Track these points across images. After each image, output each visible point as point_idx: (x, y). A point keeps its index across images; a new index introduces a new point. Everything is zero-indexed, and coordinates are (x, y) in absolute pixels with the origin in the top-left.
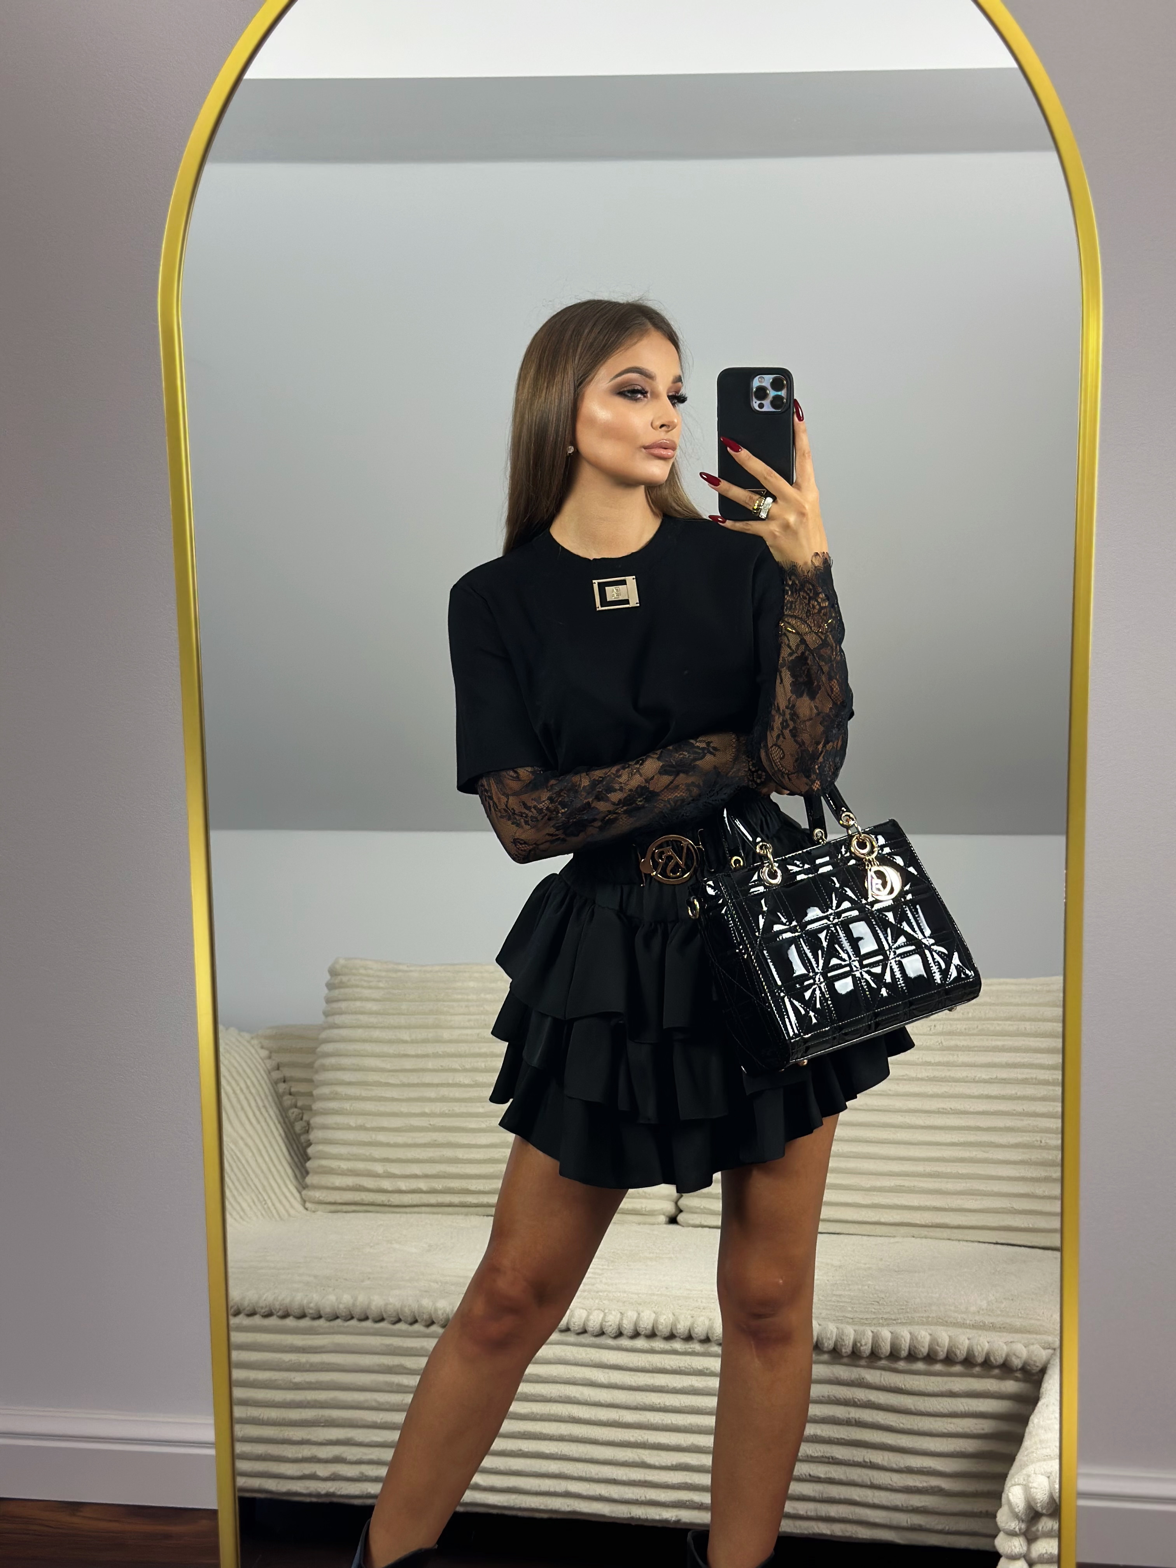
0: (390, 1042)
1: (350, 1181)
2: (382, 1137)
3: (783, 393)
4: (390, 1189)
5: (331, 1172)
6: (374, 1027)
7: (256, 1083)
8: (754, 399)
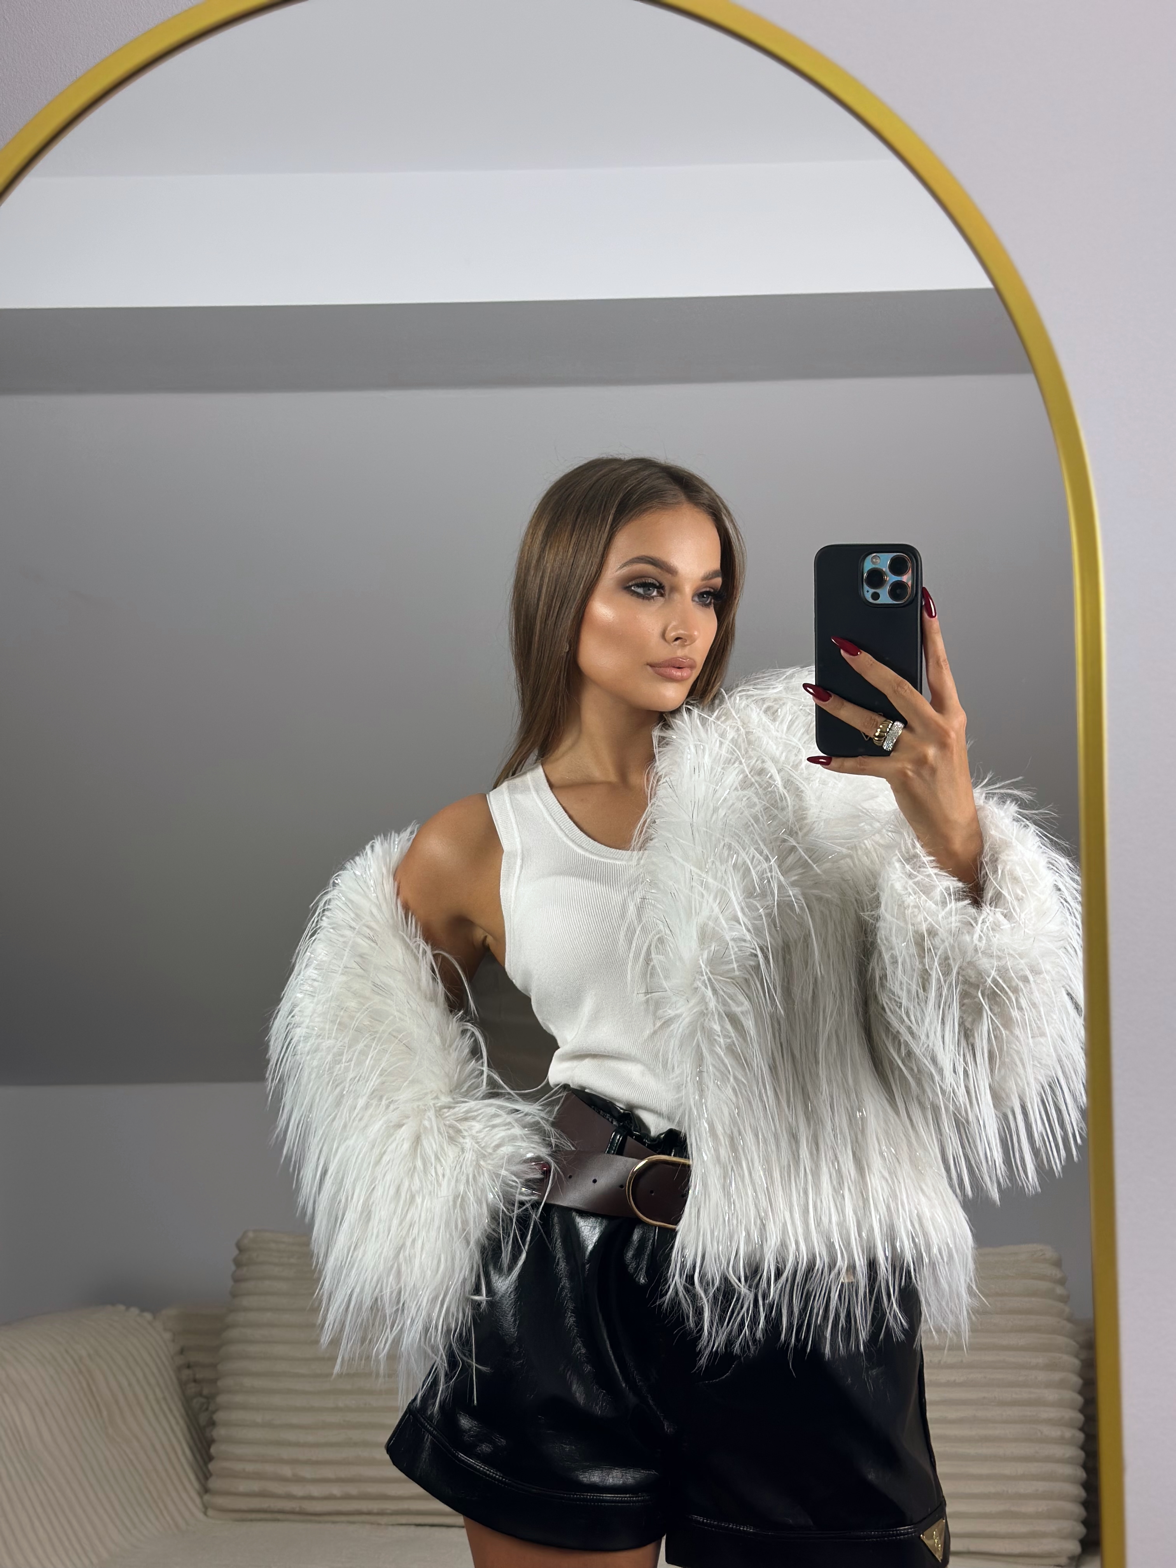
1: (255, 1486)
2: (291, 1436)
3: (906, 578)
4: (300, 1494)
5: (235, 1475)
7: (155, 1371)
8: (866, 587)
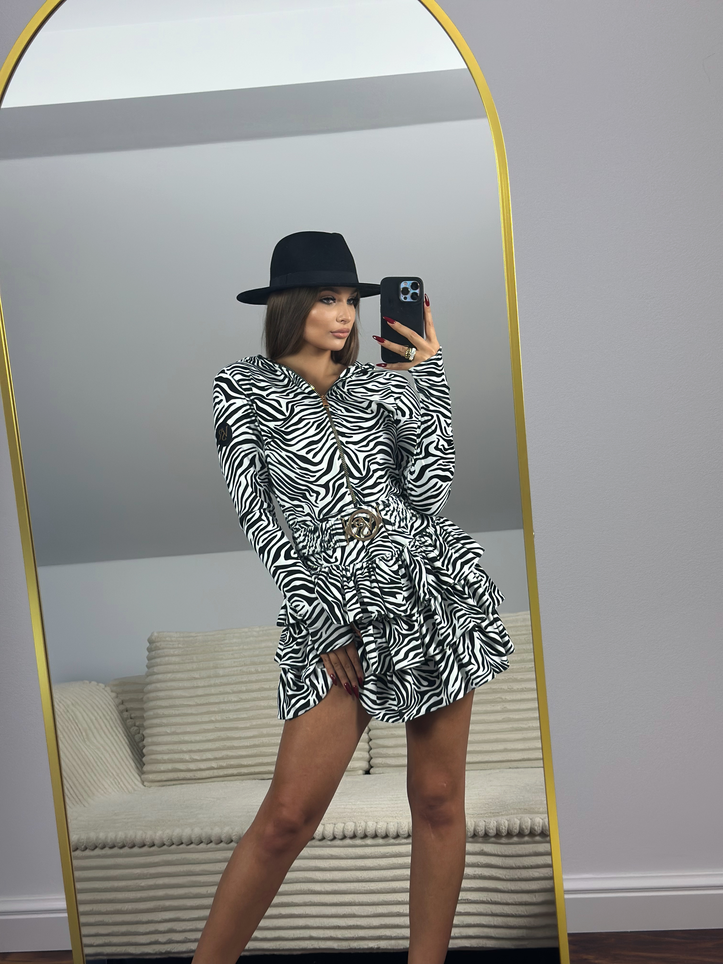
0: (188, 680)
1: (170, 766)
2: (187, 738)
3: (417, 291)
4: (194, 769)
5: (158, 762)
6: (178, 672)
7: (109, 713)
8: (401, 295)
